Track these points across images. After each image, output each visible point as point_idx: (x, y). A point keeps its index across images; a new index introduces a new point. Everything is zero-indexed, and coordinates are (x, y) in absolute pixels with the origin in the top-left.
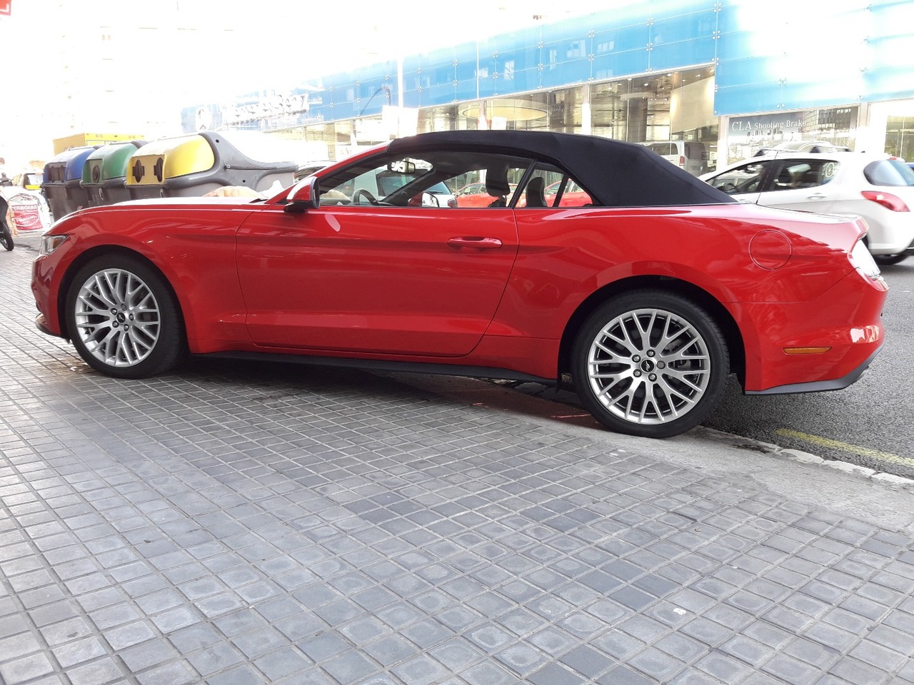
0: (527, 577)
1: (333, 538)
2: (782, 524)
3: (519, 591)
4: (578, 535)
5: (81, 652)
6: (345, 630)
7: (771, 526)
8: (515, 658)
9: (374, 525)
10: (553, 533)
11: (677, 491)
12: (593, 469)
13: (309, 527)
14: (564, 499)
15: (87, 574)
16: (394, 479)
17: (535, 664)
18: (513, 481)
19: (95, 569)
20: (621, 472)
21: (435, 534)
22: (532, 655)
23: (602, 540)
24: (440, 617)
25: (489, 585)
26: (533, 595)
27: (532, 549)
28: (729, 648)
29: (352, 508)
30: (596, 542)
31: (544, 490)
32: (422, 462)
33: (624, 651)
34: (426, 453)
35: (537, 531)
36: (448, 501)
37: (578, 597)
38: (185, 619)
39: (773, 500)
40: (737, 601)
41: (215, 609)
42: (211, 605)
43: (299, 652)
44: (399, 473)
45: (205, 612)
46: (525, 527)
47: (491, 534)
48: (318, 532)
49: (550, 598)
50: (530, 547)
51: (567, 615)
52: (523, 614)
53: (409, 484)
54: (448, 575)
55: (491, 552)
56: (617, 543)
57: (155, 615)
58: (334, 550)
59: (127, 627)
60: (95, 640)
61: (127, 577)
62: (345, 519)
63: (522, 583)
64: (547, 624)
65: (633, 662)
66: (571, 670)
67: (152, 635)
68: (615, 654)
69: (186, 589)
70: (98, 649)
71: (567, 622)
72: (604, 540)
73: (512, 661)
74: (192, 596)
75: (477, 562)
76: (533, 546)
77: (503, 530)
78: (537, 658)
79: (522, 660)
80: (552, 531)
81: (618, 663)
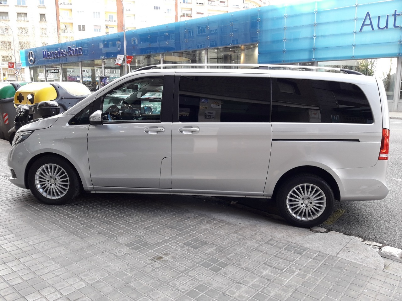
0: (185, 265)
1: (123, 256)
2: (262, 242)
3: (182, 269)
4: (201, 250)
5: (54, 297)
6: (132, 284)
7: (259, 243)
8: (182, 289)
9: (135, 251)
10: (193, 250)
11: (232, 233)
12: (206, 226)
13: (114, 253)
14: (197, 238)
15: (46, 273)
16: (140, 234)
17: (188, 290)
18: (180, 232)
19: (48, 272)
20: (215, 227)
21: (156, 253)
22: (186, 288)
23: (208, 251)
24: (160, 279)
25: (174, 268)
26: (187, 270)
27: (186, 256)
28: (241, 282)
29: (127, 245)
30: (206, 252)
31: (190, 235)
32: (149, 227)
33: (212, 285)
34: (150, 223)
35: (188, 250)
36: (159, 241)
37: (199, 270)
38: (83, 285)
39: (261, 234)
40: (245, 268)
41: (91, 281)
42: (89, 280)
43: (120, 292)
44: (141, 232)
45: (89, 282)
46: (184, 249)
47: (173, 252)
48: (117, 254)
49: (192, 271)
50: (185, 256)
51: (196, 275)
52: (184, 276)
53: (145, 236)
54: (161, 266)
55: (174, 258)
56: (212, 252)
57: (73, 284)
58: (124, 260)
59: (66, 288)
60: (57, 293)
61: (60, 273)
62: (126, 250)
63: (184, 267)
64: (191, 279)
65: (214, 288)
66: (197, 291)
67: (74, 290)
68: (210, 286)
69: (81, 276)
70: (59, 296)
71: (196, 278)
72: (209, 251)
73: (181, 290)
74: (83, 278)
75: (169, 261)
76: (186, 255)
77: (177, 250)
78: (188, 288)
79: (184, 289)
80: (192, 249)
81: (211, 288)
